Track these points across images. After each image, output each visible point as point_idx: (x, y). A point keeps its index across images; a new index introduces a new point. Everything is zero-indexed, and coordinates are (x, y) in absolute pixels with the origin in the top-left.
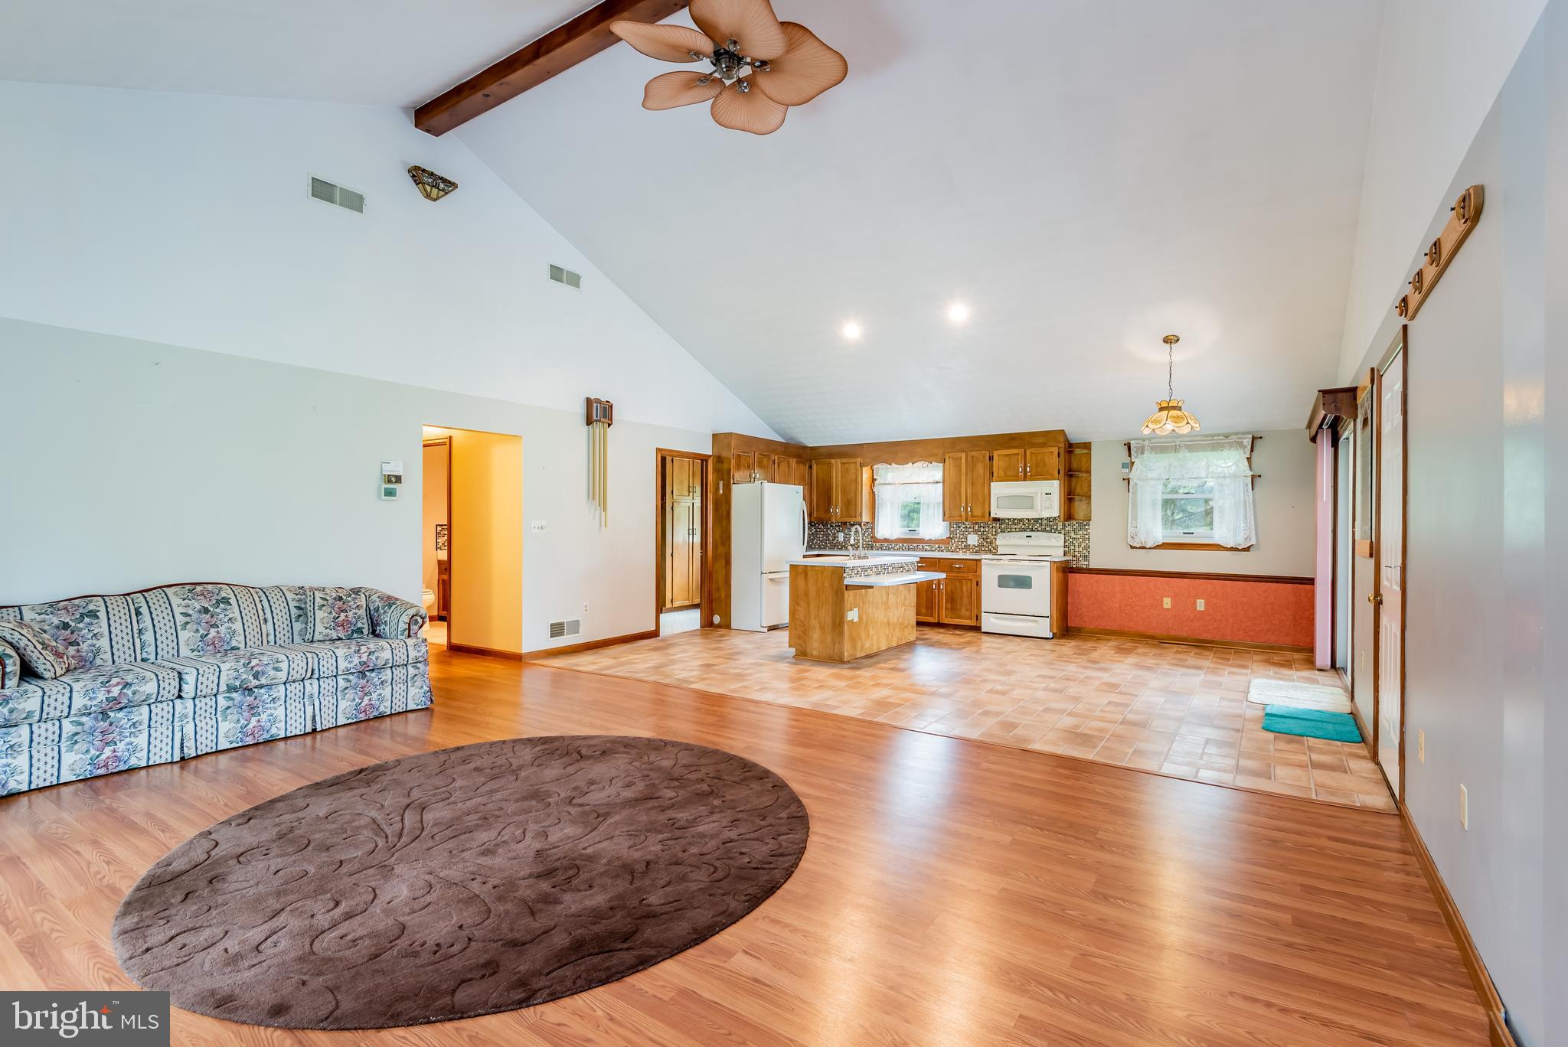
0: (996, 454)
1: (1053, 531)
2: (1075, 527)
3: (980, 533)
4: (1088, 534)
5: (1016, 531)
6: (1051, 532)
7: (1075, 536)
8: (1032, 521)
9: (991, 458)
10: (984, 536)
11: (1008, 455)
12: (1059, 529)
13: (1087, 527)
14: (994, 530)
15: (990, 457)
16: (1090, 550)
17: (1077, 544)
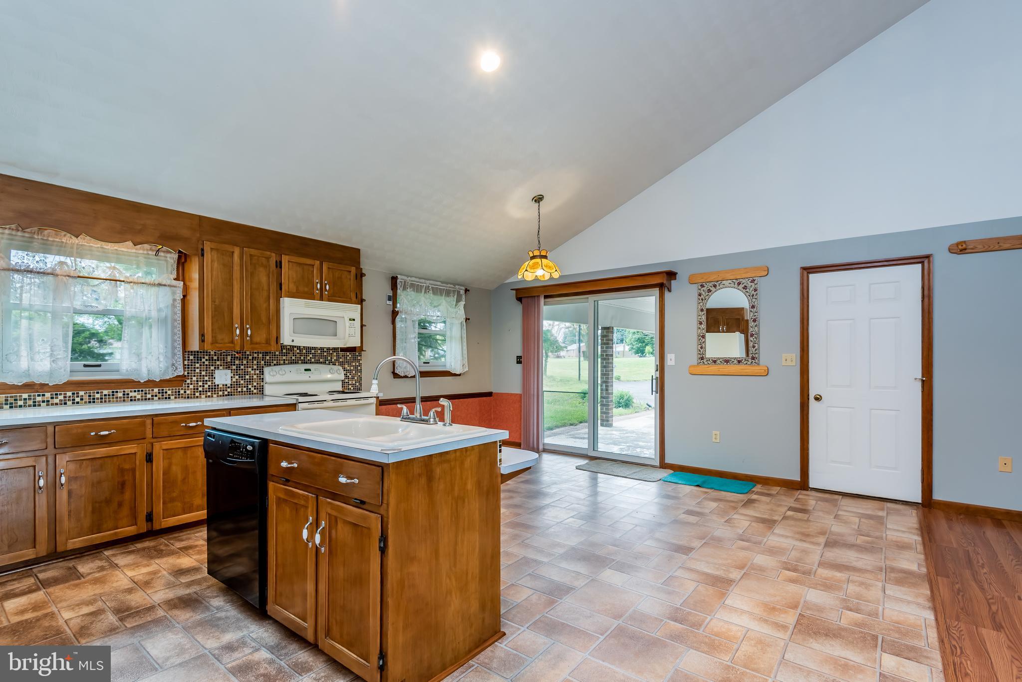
0: (285, 259)
1: (327, 362)
2: (348, 358)
3: (234, 367)
4: (360, 365)
5: (284, 364)
6: (324, 363)
7: (348, 368)
8: (304, 351)
9: (279, 265)
10: (240, 372)
11: (300, 264)
12: (333, 360)
13: (359, 358)
14: (255, 362)
16: (363, 382)
17: (350, 376)
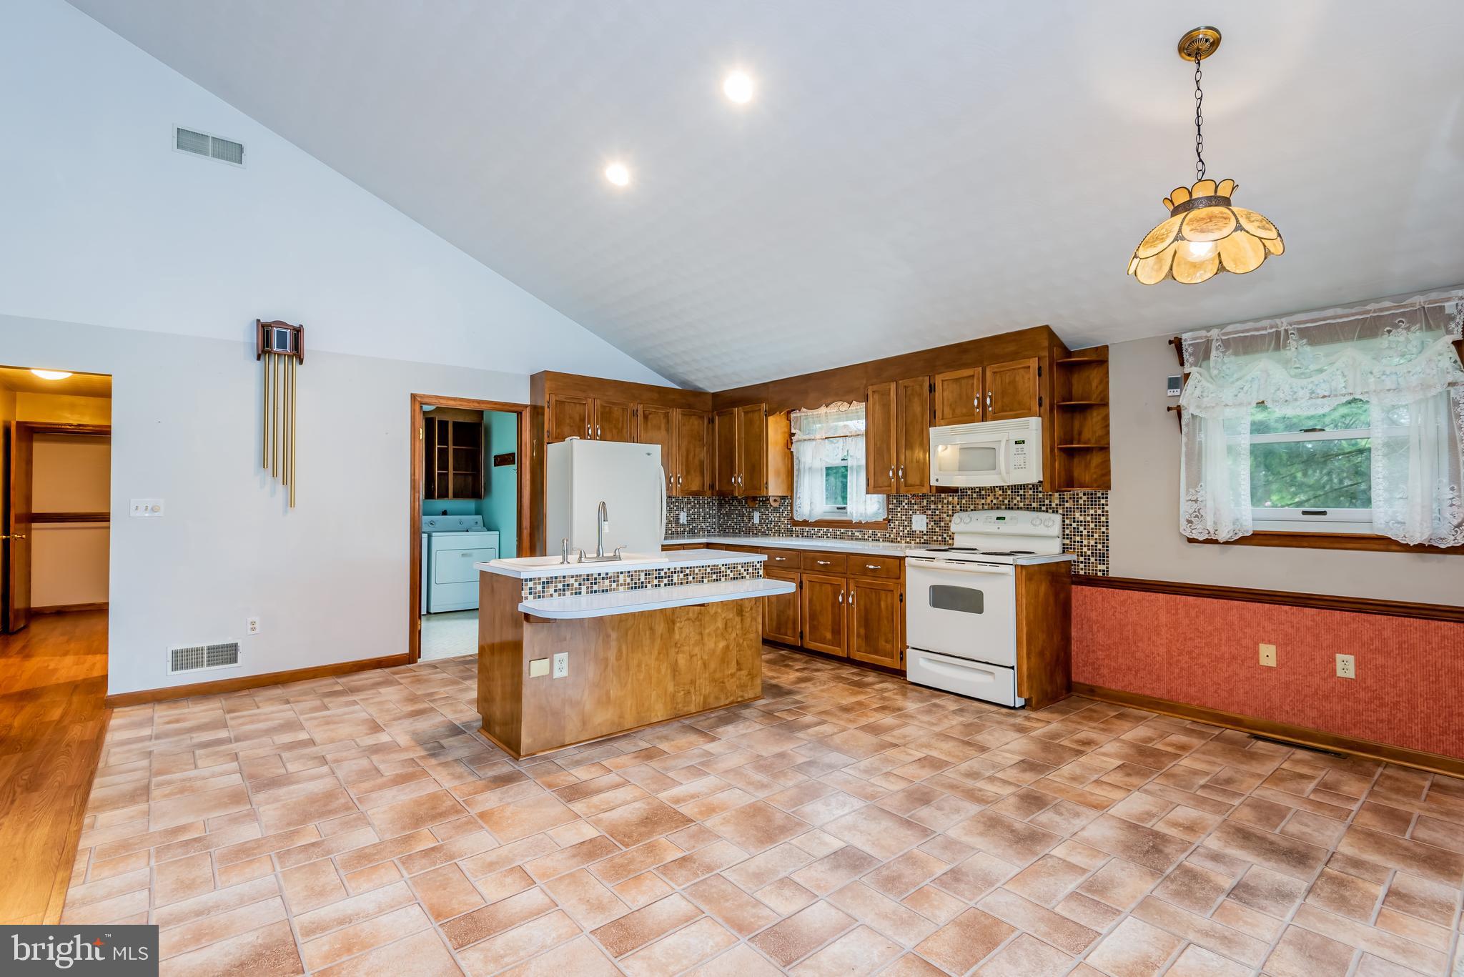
0: (938, 380)
1: (1044, 508)
2: (1081, 502)
3: (930, 512)
4: (1105, 513)
5: (983, 509)
6: (1039, 510)
7: (1082, 518)
8: (1009, 492)
9: (932, 389)
10: (936, 518)
11: (957, 380)
12: (1054, 505)
13: (1103, 501)
14: (950, 507)
15: (930, 385)
16: (1111, 544)
17: (1085, 532)
